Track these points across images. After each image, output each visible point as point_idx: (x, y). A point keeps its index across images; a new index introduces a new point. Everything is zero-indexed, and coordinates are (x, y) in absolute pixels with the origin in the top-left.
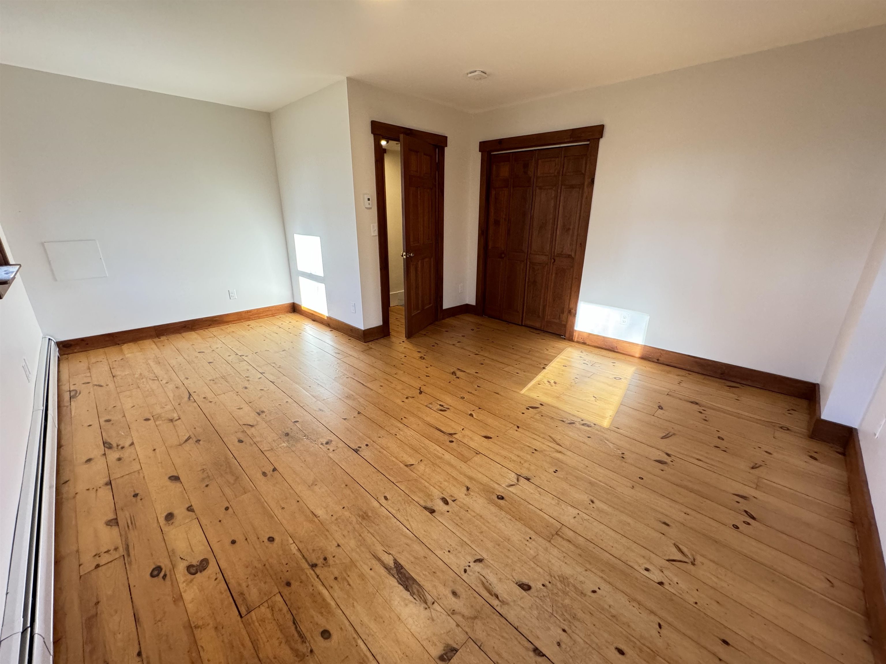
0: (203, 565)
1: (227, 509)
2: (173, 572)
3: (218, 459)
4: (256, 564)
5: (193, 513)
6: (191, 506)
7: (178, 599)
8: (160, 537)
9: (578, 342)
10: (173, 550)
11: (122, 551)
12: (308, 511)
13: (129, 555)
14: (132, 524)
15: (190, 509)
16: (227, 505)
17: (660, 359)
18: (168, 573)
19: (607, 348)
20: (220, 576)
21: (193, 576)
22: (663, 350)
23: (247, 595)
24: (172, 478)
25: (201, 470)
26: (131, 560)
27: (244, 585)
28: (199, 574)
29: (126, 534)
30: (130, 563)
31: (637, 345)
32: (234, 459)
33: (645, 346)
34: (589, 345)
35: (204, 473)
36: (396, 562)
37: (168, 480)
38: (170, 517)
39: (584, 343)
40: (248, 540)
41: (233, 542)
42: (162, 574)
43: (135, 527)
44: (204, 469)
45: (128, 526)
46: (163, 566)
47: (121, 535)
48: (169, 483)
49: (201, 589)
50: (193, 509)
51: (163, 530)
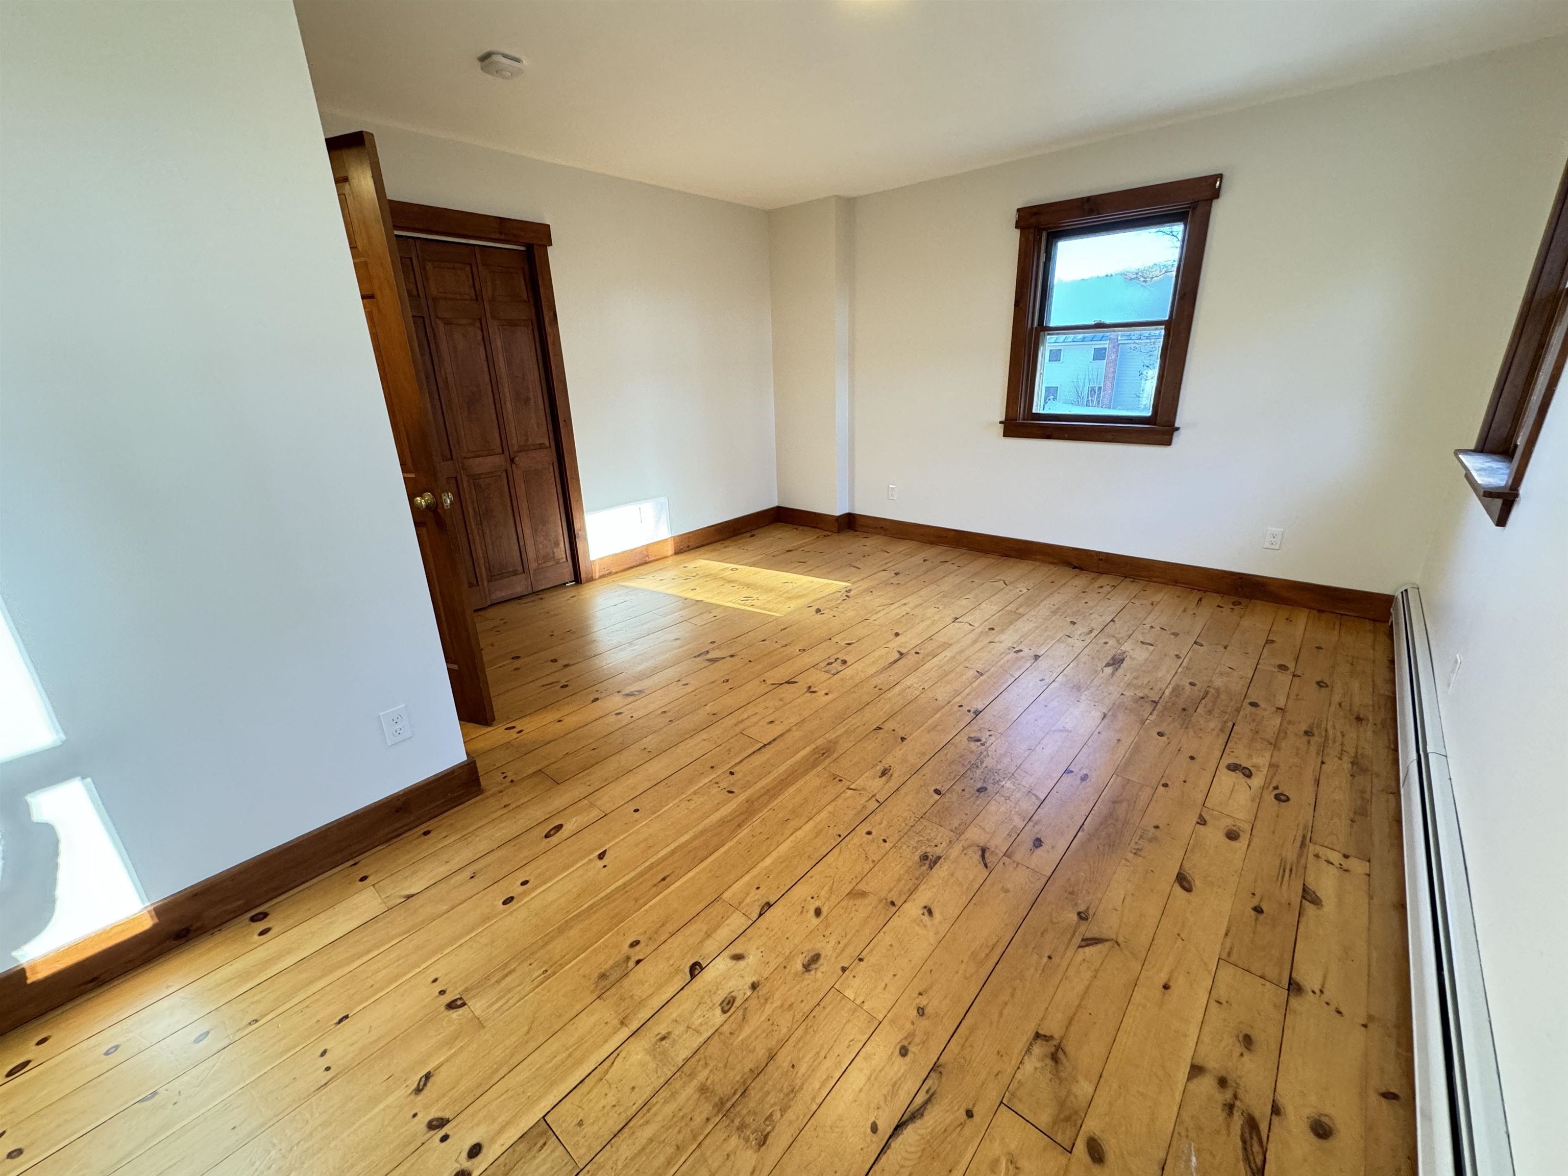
0: (1233, 768)
1: (1165, 785)
2: (1266, 785)
3: (1101, 848)
4: (1191, 733)
5: (1203, 814)
6: (1198, 823)
7: (1273, 766)
8: (1258, 825)
9: (601, 577)
10: (1253, 800)
11: (1312, 849)
12: (1103, 723)
13: (1304, 837)
14: (1285, 870)
15: (1202, 821)
16: (1161, 788)
17: (690, 544)
18: (1271, 788)
19: (638, 563)
20: (1227, 750)
21: (1250, 768)
22: (689, 533)
23: (1219, 726)
24: (1186, 885)
25: (1140, 856)
26: (1304, 830)
27: (1214, 733)
28: (1244, 765)
29: (1298, 862)
30: (1305, 828)
31: (666, 540)
32: (1084, 827)
33: (674, 537)
34: (616, 573)
35: (1140, 847)
36: (1108, 665)
37: (1194, 888)
38: (1232, 835)
39: (610, 574)
40: (1178, 748)
41: (1192, 758)
42: (1277, 792)
43: (1283, 861)
44: (1135, 854)
45: (1291, 870)
46: (1272, 796)
47: (1305, 868)
48: (1198, 883)
49: (1250, 756)
50: (1199, 818)
51: (1250, 828)
